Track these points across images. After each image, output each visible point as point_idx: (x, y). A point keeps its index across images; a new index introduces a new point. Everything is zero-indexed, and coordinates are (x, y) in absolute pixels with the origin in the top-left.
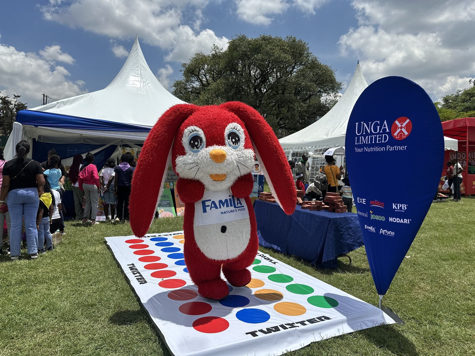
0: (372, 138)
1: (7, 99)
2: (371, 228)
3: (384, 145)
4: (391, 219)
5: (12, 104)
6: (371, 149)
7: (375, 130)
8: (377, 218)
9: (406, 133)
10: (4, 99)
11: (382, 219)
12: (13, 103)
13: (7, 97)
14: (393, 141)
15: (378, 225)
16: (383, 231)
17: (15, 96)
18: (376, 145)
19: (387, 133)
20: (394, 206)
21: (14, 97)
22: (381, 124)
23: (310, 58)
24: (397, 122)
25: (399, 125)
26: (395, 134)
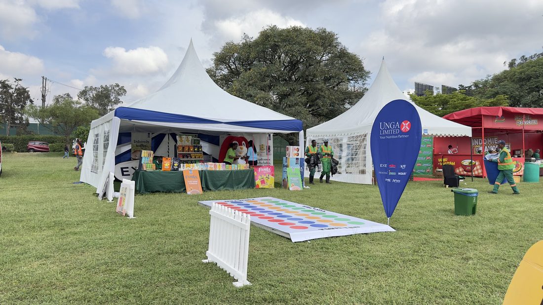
0: (390, 131)
1: (7, 82)
2: (389, 180)
3: (397, 135)
4: (399, 174)
5: (12, 88)
6: (390, 137)
7: (392, 127)
8: (392, 173)
9: (408, 129)
10: (3, 82)
11: (394, 174)
12: (13, 86)
13: (7, 80)
14: (401, 133)
15: (392, 177)
16: (394, 181)
17: (17, 80)
18: (393, 135)
19: (398, 129)
20: (401, 166)
21: (15, 80)
22: (395, 124)
23: (340, 47)
24: (403, 123)
25: (404, 125)
26: (403, 129)
